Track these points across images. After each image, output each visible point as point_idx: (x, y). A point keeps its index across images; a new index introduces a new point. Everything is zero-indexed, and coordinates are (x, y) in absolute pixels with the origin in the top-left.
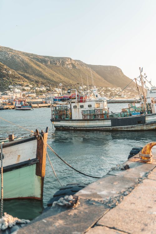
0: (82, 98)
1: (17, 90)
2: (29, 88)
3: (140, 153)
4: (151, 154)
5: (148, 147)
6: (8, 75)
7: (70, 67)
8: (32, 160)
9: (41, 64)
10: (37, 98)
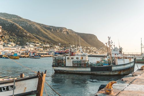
0: (72, 53)
1: (31, 46)
2: (39, 45)
3: (105, 88)
4: (112, 89)
5: (110, 84)
6: (26, 36)
7: (65, 33)
8: (34, 91)
9: (48, 31)
10: (43, 51)
